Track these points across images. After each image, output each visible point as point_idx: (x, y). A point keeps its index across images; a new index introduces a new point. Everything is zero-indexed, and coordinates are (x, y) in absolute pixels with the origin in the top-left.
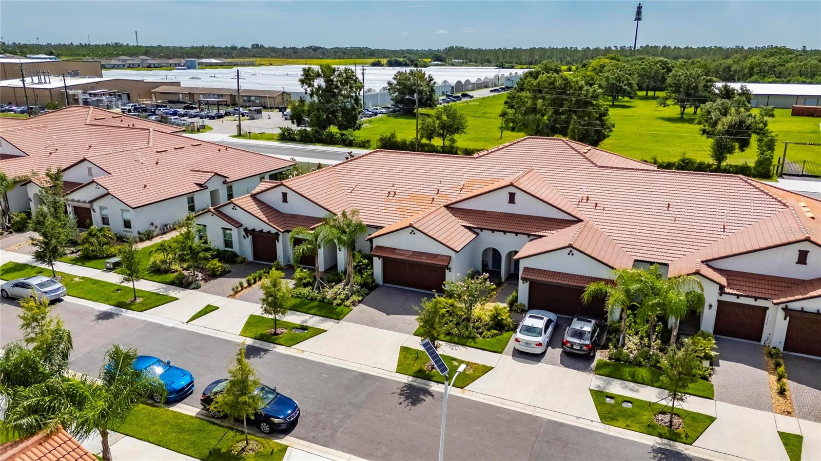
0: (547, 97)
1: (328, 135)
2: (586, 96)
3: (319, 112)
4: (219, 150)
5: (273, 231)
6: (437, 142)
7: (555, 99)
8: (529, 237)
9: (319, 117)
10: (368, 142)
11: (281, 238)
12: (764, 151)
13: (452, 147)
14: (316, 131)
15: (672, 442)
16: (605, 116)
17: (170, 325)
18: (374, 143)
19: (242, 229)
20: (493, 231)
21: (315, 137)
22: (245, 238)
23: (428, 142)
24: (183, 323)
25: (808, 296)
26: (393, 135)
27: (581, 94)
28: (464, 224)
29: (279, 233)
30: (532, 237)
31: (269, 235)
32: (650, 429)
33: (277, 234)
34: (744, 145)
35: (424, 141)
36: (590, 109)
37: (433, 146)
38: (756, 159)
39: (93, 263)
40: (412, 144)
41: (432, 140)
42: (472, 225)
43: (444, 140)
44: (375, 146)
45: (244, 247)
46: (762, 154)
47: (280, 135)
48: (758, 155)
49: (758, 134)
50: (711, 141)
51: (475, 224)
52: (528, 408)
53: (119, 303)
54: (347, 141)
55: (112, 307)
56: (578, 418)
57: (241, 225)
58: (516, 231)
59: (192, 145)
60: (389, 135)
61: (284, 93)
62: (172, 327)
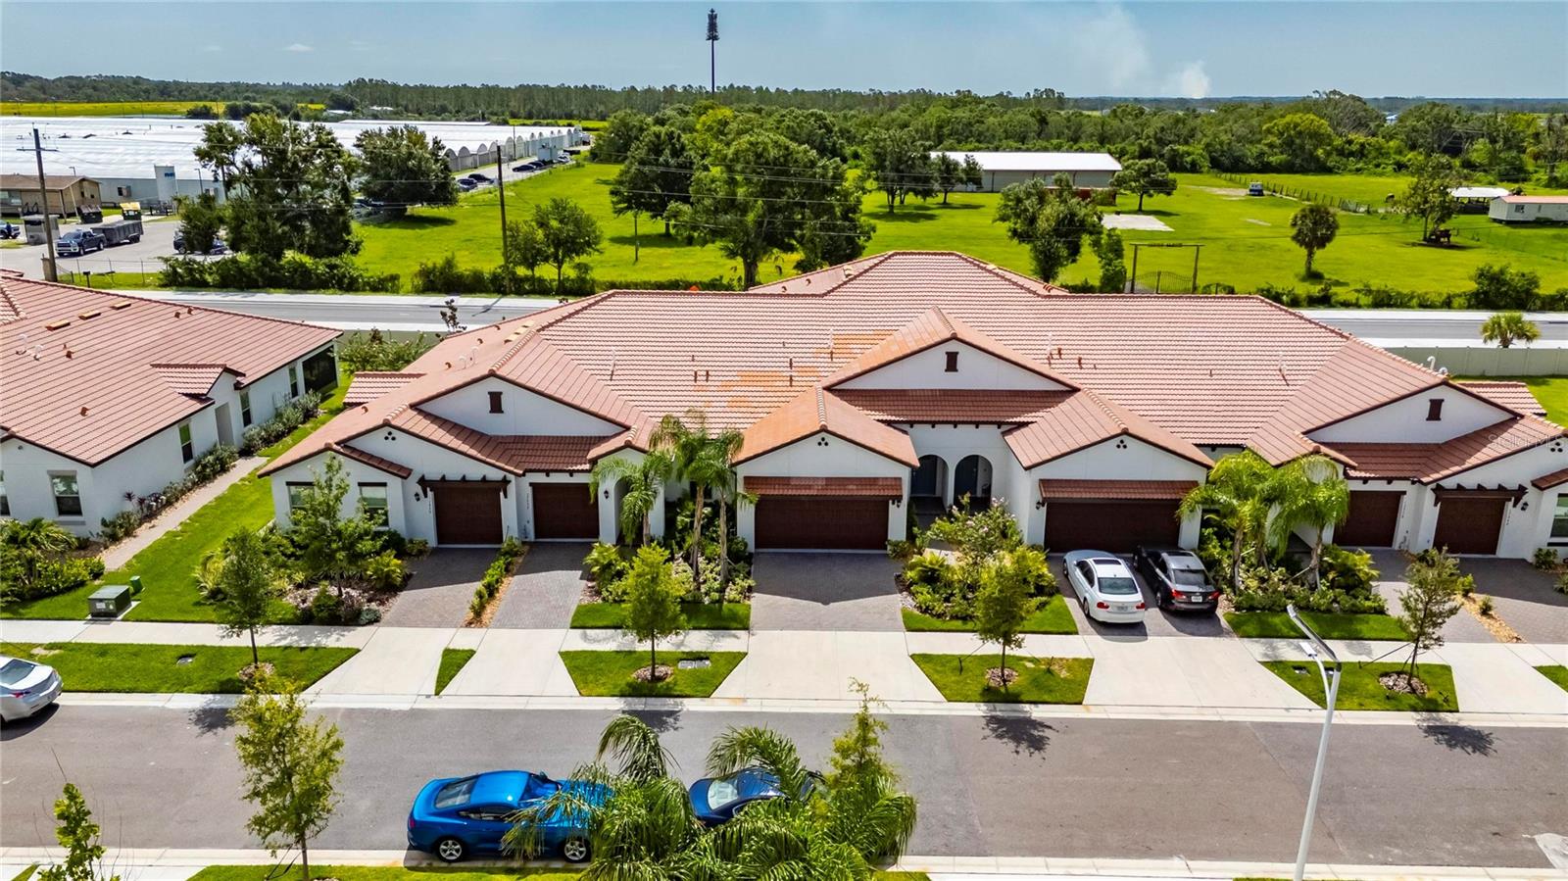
0: (755, 179)
1: (296, 270)
2: (823, 176)
3: (264, 220)
4: (177, 315)
5: (495, 475)
6: (547, 271)
7: (771, 183)
8: (999, 427)
9: (267, 231)
10: (394, 278)
11: (512, 488)
12: (1111, 260)
13: (583, 280)
14: (265, 263)
15: (1434, 714)
16: (855, 212)
17: (406, 707)
18: (406, 282)
19: (413, 479)
20: (933, 424)
21: (262, 274)
22: (418, 500)
23: (529, 273)
24: (428, 696)
25: (1467, 465)
26: (449, 263)
27: (815, 173)
28: (881, 418)
29: (511, 477)
30: (1005, 428)
31: (486, 486)
32: (1392, 701)
33: (505, 482)
34: (1074, 251)
35: (522, 271)
36: (831, 199)
37: (541, 280)
38: (1101, 273)
39: (38, 607)
40: (495, 278)
41: (536, 269)
42: (893, 418)
43: (559, 268)
44: (409, 287)
45: (419, 519)
46: (1110, 265)
47: (166, 275)
48: (1103, 267)
49: (1091, 233)
50: (1027, 247)
51: (899, 416)
52: (1205, 711)
53: (222, 683)
54: (346, 281)
55: (210, 696)
56: (1287, 709)
57: (409, 472)
58: (953, 419)
59: (113, 308)
60: (440, 262)
61: (84, 180)
62: (412, 710)
